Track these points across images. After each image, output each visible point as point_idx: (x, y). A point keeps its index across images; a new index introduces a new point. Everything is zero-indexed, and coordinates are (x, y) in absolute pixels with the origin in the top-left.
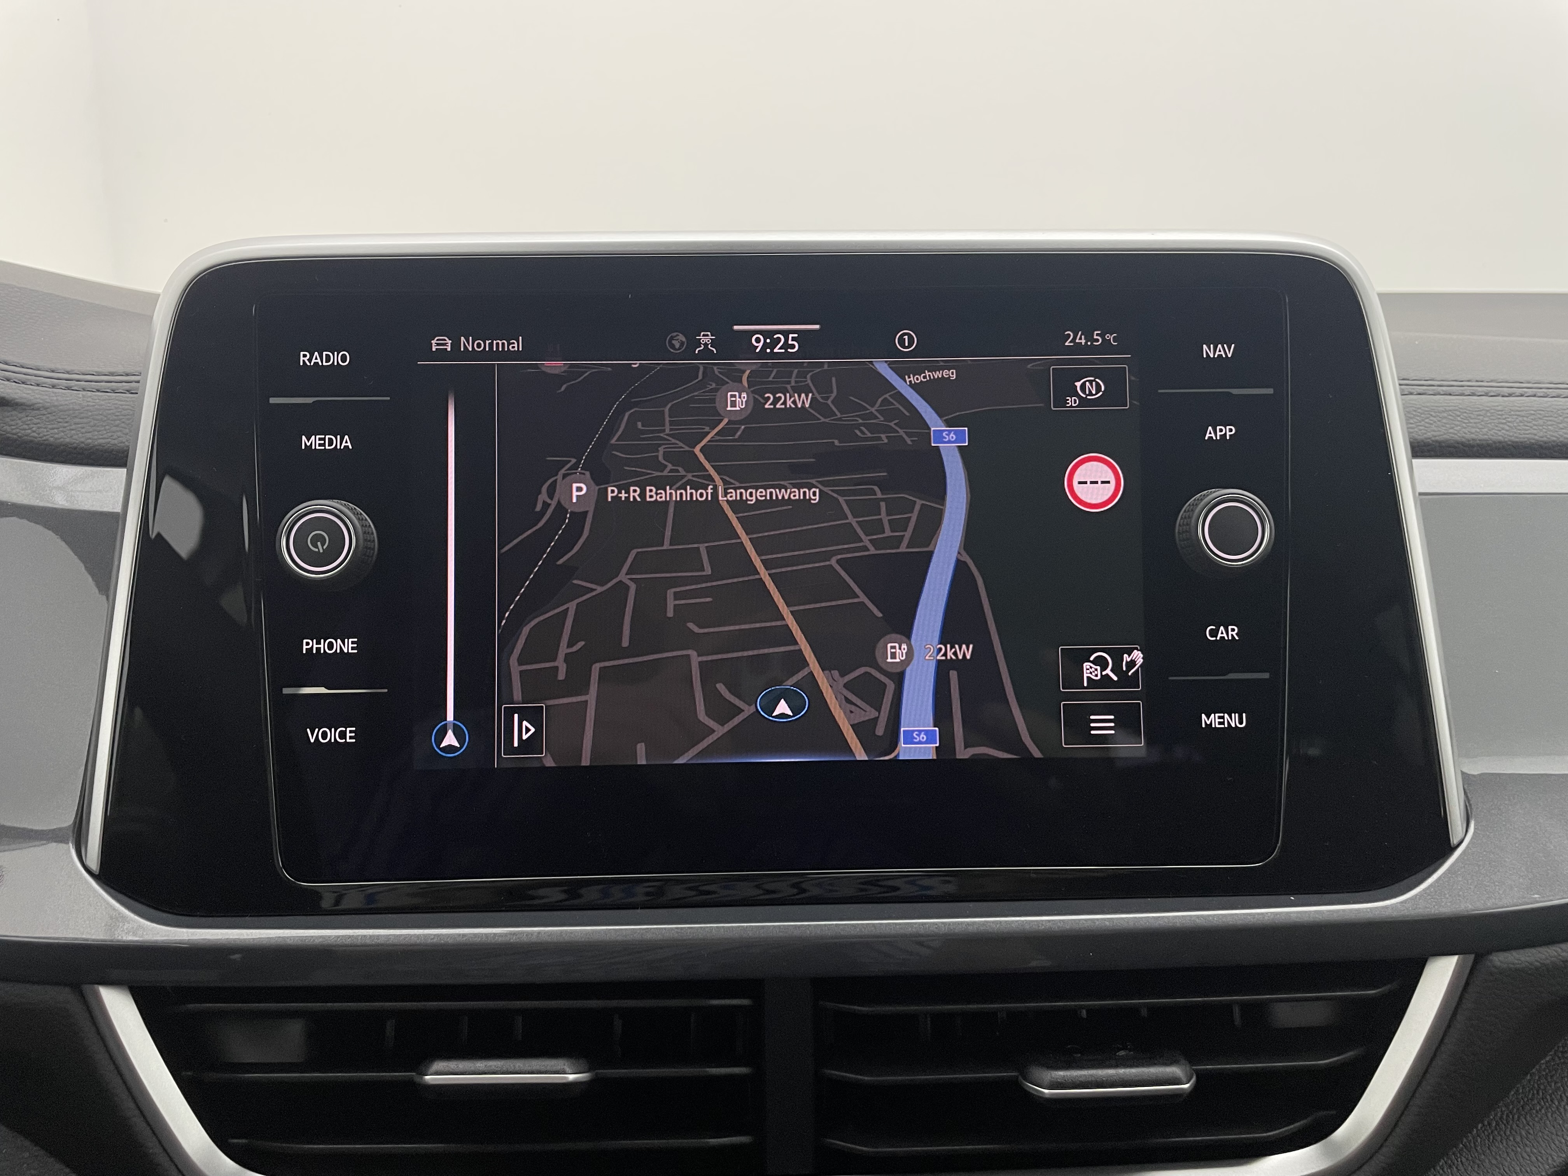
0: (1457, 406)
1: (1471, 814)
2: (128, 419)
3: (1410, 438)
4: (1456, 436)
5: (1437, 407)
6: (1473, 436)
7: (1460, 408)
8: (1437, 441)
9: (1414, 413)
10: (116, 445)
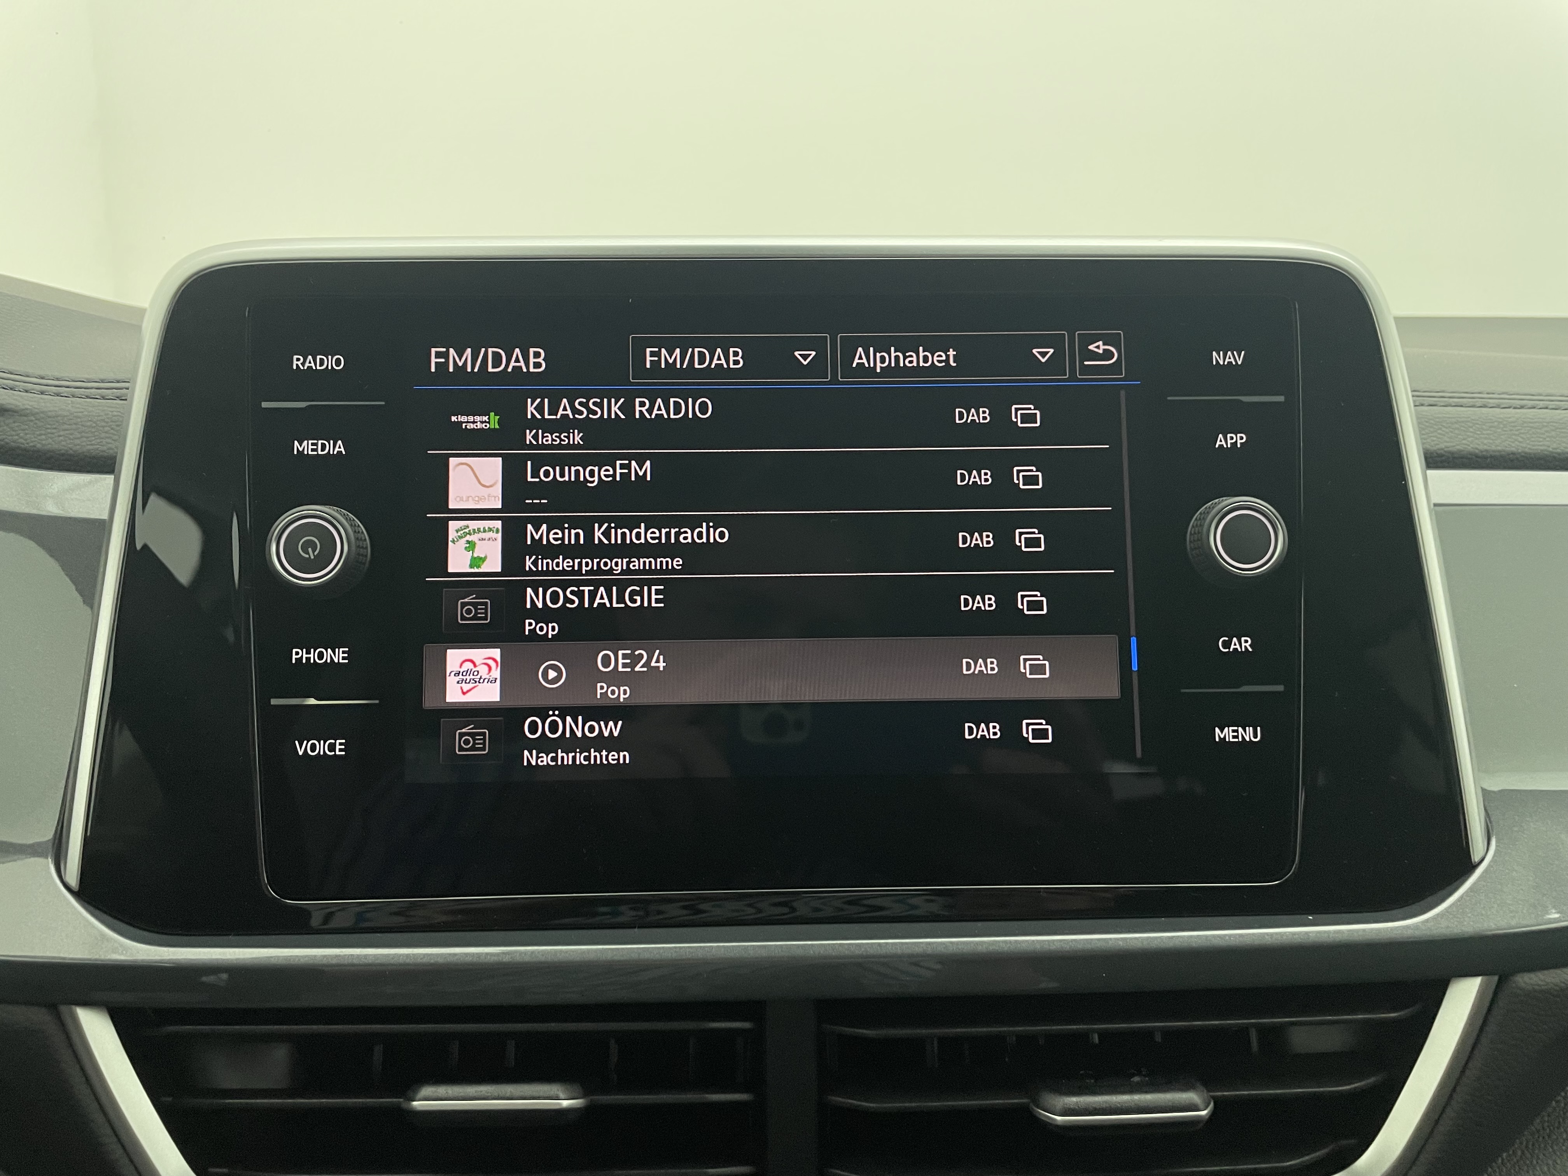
0: (1469, 417)
1: (1492, 830)
2: (118, 426)
3: (1423, 449)
4: (1469, 448)
5: (1449, 418)
6: (1486, 447)
7: (1473, 419)
8: (1450, 452)
9: (1427, 424)
10: (104, 451)
